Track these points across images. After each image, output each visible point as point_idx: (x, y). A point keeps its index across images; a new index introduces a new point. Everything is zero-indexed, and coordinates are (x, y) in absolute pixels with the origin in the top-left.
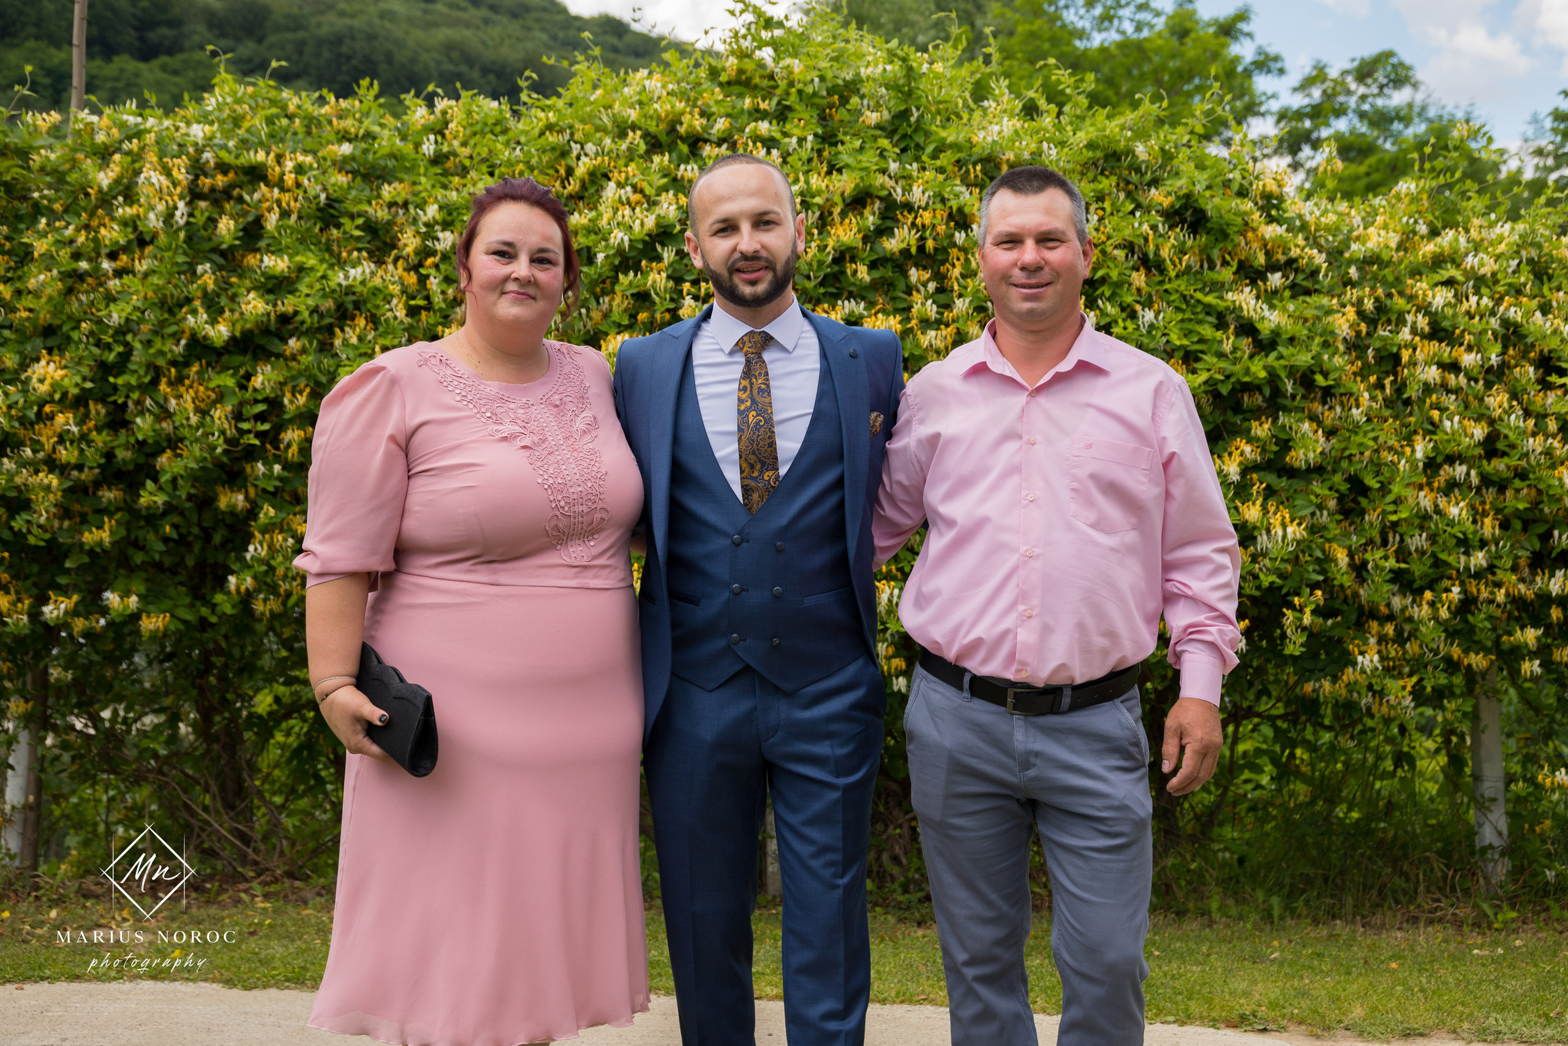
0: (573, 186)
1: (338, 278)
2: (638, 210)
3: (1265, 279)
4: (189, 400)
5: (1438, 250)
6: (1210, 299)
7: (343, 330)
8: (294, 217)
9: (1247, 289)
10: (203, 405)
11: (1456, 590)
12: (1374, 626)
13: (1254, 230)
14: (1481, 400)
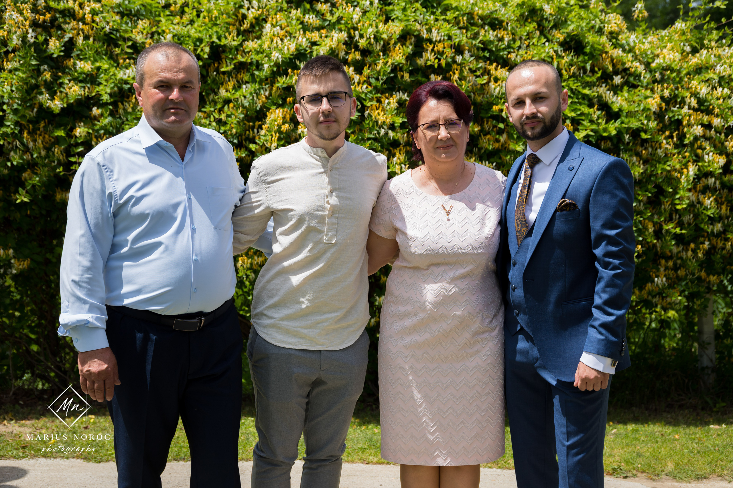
0: (246, 25)
1: (121, 75)
2: (285, 41)
3: (612, 79)
4: (40, 142)
5: (700, 62)
6: (586, 91)
7: (123, 104)
8: (91, 39)
9: (604, 85)
10: (47, 146)
11: (707, 243)
12: (663, 262)
13: (607, 53)
14: (723, 144)
